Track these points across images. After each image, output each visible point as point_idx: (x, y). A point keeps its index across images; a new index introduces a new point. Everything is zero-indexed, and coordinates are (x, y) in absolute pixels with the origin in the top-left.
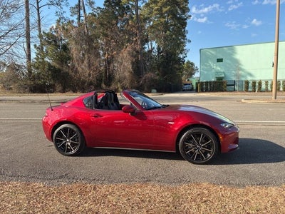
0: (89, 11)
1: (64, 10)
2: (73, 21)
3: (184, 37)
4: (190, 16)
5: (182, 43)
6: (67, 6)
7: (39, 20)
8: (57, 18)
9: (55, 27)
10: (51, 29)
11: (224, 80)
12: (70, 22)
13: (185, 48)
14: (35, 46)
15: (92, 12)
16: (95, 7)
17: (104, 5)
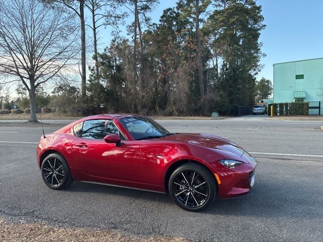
0: (144, 28)
1: (120, 29)
2: (128, 40)
3: (257, 50)
4: (265, 26)
5: (255, 57)
6: (123, 24)
7: (95, 41)
8: (113, 38)
9: (109, 47)
10: (105, 50)
11: (305, 101)
12: (125, 41)
13: (258, 64)
14: (89, 68)
15: (147, 29)
16: (151, 24)
17: (160, 20)
